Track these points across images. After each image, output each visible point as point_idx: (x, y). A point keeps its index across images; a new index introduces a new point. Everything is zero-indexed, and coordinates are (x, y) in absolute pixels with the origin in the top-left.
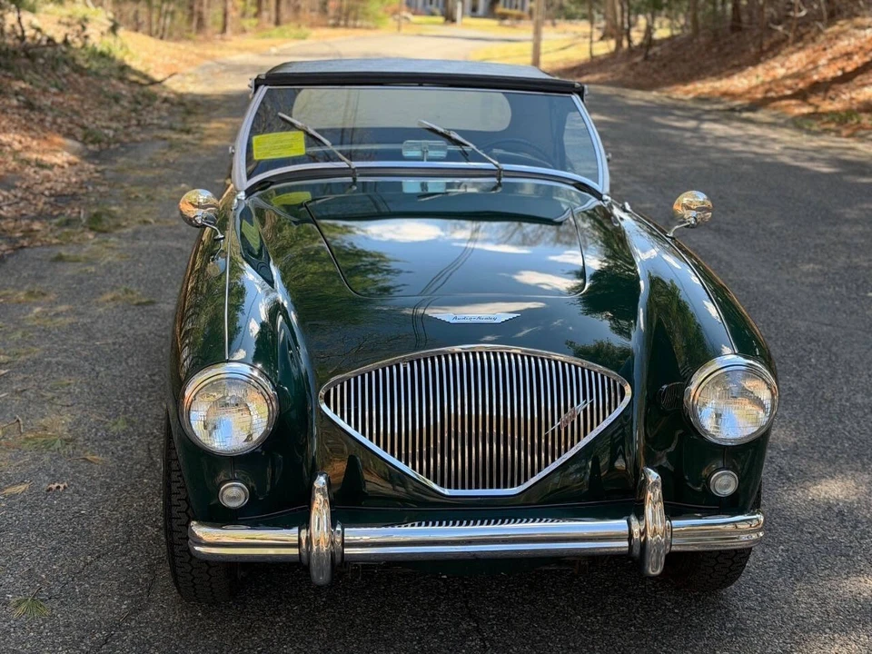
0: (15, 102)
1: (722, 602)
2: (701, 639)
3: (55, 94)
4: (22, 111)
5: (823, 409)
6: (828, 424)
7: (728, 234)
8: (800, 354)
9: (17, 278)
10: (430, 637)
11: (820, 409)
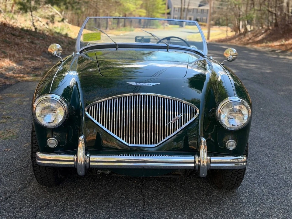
0: (27, 41)
1: (235, 194)
2: (225, 205)
3: (41, 40)
4: (29, 44)
5: (286, 136)
6: (287, 141)
7: (262, 84)
8: (281, 120)
9: (14, 91)
10: (125, 200)
11: (285, 136)
